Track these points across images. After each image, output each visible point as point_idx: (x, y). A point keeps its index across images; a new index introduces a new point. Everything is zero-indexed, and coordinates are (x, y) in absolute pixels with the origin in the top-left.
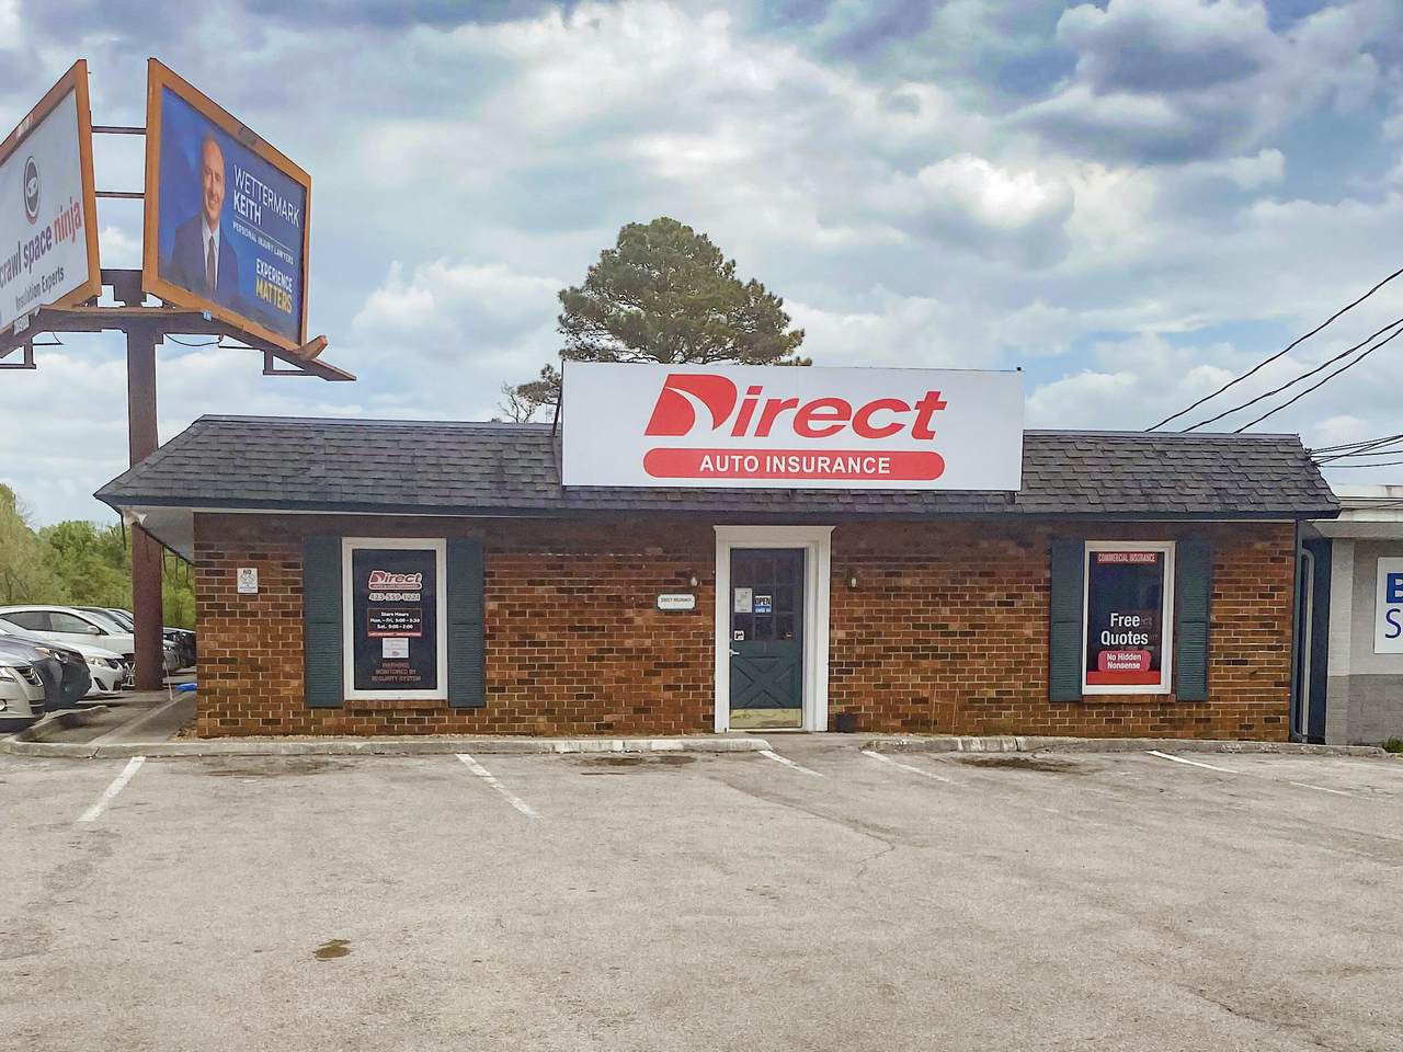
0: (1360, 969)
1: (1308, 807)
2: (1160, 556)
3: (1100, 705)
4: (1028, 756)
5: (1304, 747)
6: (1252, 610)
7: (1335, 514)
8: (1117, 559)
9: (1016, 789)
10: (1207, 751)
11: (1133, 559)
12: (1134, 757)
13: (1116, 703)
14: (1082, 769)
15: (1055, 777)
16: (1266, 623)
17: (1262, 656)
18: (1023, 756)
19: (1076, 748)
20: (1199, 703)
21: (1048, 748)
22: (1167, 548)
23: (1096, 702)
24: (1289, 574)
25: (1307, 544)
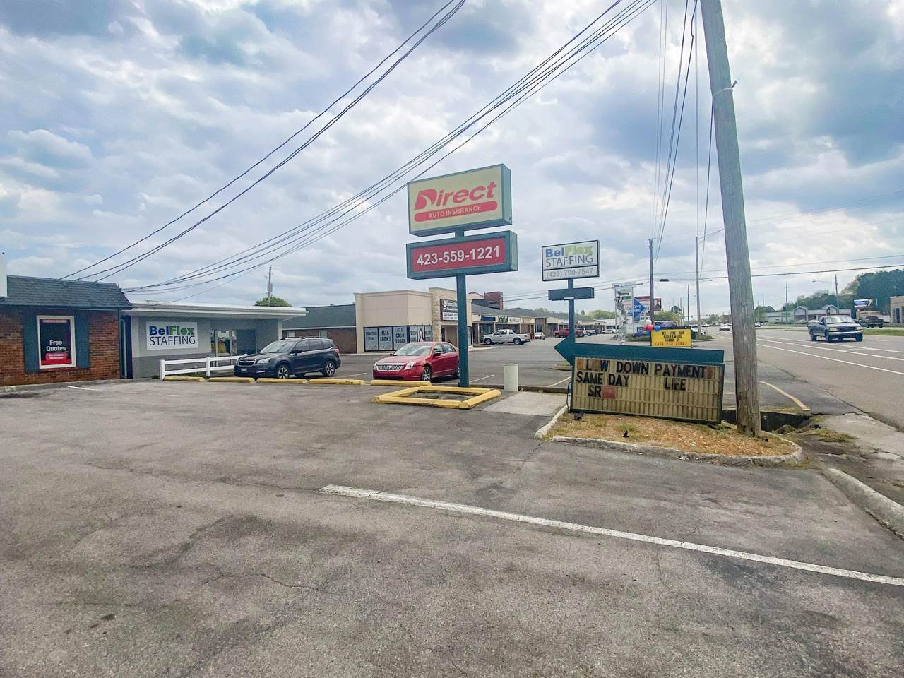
0: (145, 445)
1: (127, 399)
2: (69, 321)
3: (48, 372)
4: (17, 393)
5: (126, 380)
6: (105, 339)
7: (131, 309)
8: (51, 322)
9: (11, 405)
10: (90, 384)
11: (57, 322)
12: (62, 389)
13: (54, 371)
14: (41, 395)
15: (29, 399)
16: (109, 342)
17: (109, 352)
18: (14, 393)
19: (39, 388)
20: (87, 369)
21: (25, 389)
22: (72, 319)
23: (46, 371)
24: (117, 327)
25: (123, 317)
